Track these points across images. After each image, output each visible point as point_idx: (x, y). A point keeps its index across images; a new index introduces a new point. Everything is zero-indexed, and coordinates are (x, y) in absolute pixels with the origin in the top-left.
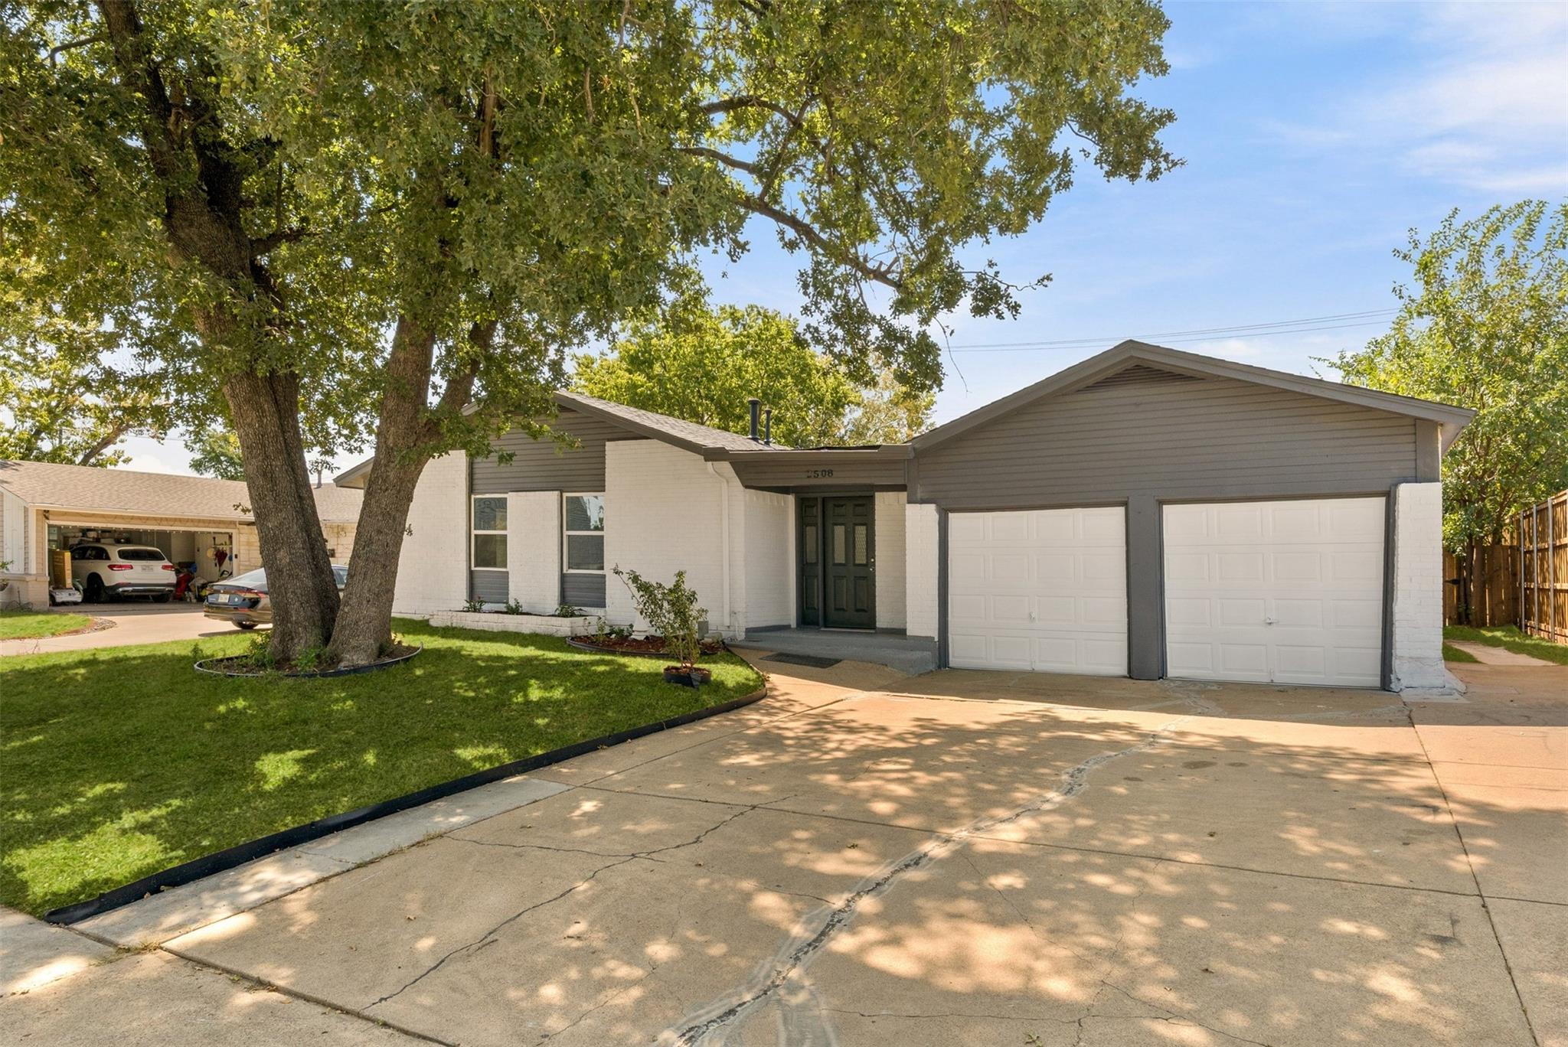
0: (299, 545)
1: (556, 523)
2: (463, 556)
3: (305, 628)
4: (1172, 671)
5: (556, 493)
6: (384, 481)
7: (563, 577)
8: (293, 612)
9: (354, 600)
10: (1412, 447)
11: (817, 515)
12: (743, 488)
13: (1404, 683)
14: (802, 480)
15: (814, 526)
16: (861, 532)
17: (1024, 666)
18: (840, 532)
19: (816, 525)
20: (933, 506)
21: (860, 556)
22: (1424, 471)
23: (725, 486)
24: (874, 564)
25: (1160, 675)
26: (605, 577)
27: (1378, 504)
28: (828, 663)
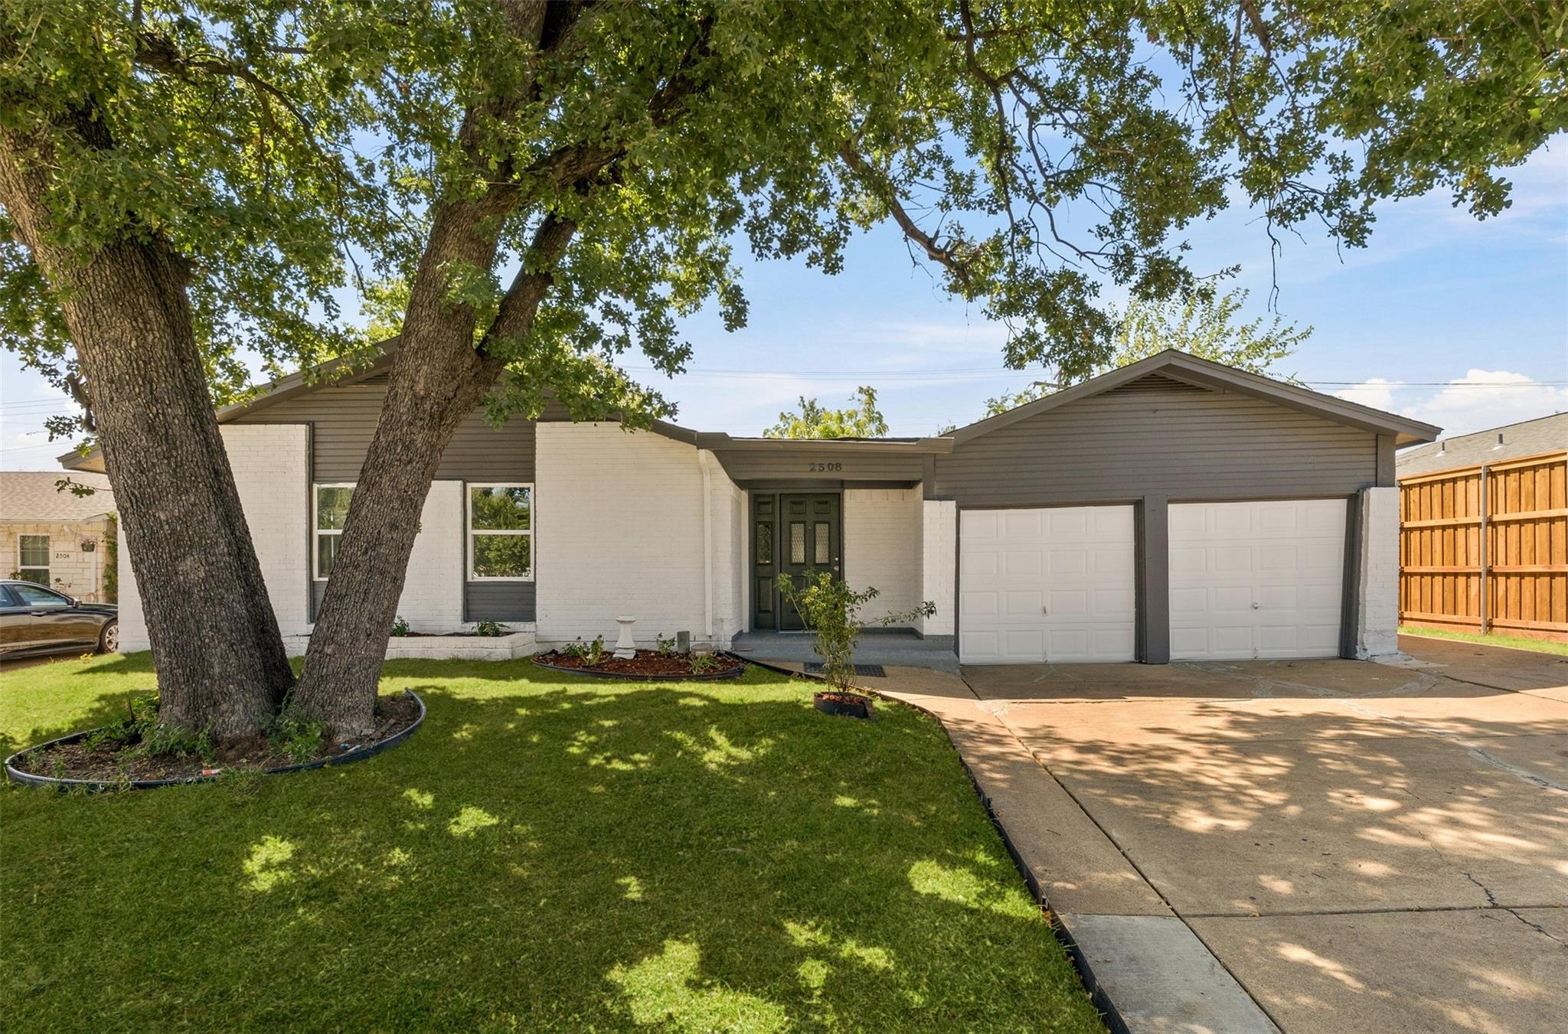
0: (223, 548)
1: (458, 519)
2: (302, 562)
3: (241, 684)
4: (1175, 654)
5: (460, 483)
6: (407, 448)
7: (466, 585)
8: (215, 661)
9: (344, 634)
10: (1373, 458)
11: (773, 513)
12: (729, 481)
13: (1370, 652)
14: (801, 472)
15: (769, 525)
16: (822, 530)
17: (1038, 658)
18: (798, 530)
19: (772, 523)
20: (954, 503)
21: (821, 555)
22: (1383, 477)
23: (707, 478)
24: (841, 564)
25: (1164, 659)
26: (533, 585)
27: (1341, 505)
28: (875, 671)
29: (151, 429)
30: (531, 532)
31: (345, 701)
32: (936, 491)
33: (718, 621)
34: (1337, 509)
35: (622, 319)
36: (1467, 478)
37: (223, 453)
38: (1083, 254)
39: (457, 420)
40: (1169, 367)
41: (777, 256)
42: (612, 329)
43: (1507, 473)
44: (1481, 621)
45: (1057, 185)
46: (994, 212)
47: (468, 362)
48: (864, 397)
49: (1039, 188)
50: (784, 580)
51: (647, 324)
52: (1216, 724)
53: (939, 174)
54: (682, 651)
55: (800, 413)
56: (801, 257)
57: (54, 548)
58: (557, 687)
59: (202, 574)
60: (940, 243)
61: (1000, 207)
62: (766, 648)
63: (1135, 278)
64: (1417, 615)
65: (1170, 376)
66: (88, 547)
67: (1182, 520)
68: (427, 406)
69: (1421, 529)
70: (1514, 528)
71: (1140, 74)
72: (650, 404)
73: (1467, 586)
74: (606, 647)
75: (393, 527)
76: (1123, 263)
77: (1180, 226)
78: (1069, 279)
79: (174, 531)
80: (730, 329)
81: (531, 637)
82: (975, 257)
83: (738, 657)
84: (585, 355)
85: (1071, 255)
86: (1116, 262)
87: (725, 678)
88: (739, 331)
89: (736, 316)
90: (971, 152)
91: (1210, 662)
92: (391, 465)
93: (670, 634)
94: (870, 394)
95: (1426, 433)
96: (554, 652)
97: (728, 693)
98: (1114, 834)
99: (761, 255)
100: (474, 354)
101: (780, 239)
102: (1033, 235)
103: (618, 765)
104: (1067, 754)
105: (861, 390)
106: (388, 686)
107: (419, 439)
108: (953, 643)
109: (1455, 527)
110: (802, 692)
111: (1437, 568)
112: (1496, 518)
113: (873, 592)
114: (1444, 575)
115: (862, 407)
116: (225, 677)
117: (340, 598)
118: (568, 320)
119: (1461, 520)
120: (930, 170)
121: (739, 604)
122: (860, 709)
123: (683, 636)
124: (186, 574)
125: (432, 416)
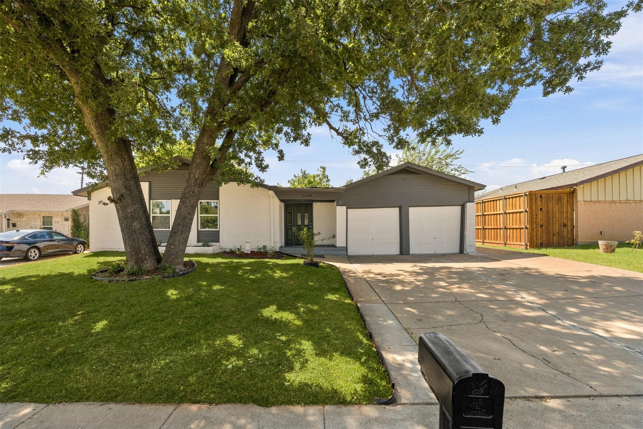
3: (149, 256)
4: (410, 252)
6: (193, 193)
7: (198, 231)
8: (143, 250)
9: (176, 243)
10: (468, 194)
11: (291, 210)
12: (278, 200)
13: (468, 251)
14: (300, 198)
15: (290, 213)
16: (307, 215)
17: (371, 253)
18: (299, 215)
19: (291, 213)
20: (345, 207)
21: (306, 222)
22: (471, 200)
23: (271, 199)
24: (312, 225)
25: (408, 253)
26: (219, 231)
27: (460, 207)
28: (322, 257)
29: (126, 188)
30: (218, 215)
31: (177, 261)
32: (340, 204)
33: (275, 242)
34: (458, 209)
35: (250, 157)
36: (499, 200)
37: (143, 194)
38: (380, 136)
39: (206, 185)
40: (408, 167)
41: (292, 142)
42: (247, 160)
43: (509, 198)
44: (503, 242)
45: (373, 116)
46: (355, 124)
47: (209, 169)
48: (322, 170)
49: (368, 117)
50: (294, 229)
51: (257, 159)
52: (417, 269)
53: (339, 111)
54: (264, 251)
55: (301, 174)
56: (299, 142)
57: (54, 220)
58: (230, 260)
59: (139, 226)
60: (340, 131)
61: (357, 123)
62: (289, 250)
63: (394, 144)
64: (487, 241)
65: (409, 169)
66: (66, 220)
67: (414, 212)
68: (198, 181)
69: (488, 215)
70: (511, 215)
71: (393, 88)
72: (257, 180)
73: (500, 232)
74: (242, 250)
75: (189, 214)
76: (391, 139)
77: (404, 131)
78: (376, 143)
79: (132, 215)
80: (280, 160)
81: (218, 247)
82: (351, 134)
83: (281, 253)
84: (241, 168)
85: (377, 136)
86: (389, 139)
87: (278, 258)
88: (282, 161)
89: (281, 157)
90: (349, 105)
91: (422, 255)
92: (189, 197)
93: (261, 246)
94: (324, 169)
95: (482, 187)
96: (225, 251)
97: (280, 262)
98: (376, 291)
99: (288, 142)
100: (210, 167)
101: (293, 137)
102: (365, 131)
103: (251, 277)
104: (372, 275)
105: (321, 167)
106: (186, 259)
107: (196, 190)
108: (346, 249)
109: (497, 214)
110: (301, 261)
111: (493, 227)
112: (507, 212)
113: (319, 233)
114: (494, 229)
115: (321, 173)
116: (145, 254)
117: (175, 233)
118: (235, 157)
119: (498, 212)
120: (337, 110)
121: (281, 238)
122: (316, 265)
123: (265, 247)
124: (135, 226)
125: (199, 184)
